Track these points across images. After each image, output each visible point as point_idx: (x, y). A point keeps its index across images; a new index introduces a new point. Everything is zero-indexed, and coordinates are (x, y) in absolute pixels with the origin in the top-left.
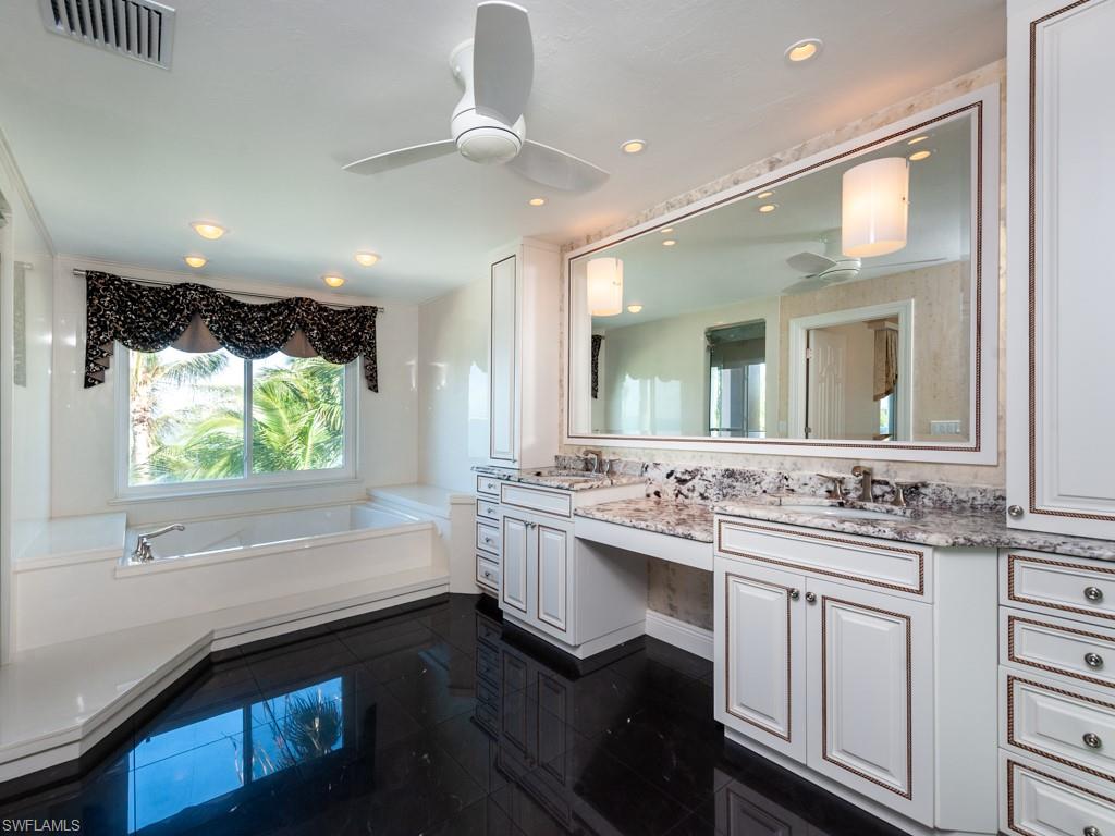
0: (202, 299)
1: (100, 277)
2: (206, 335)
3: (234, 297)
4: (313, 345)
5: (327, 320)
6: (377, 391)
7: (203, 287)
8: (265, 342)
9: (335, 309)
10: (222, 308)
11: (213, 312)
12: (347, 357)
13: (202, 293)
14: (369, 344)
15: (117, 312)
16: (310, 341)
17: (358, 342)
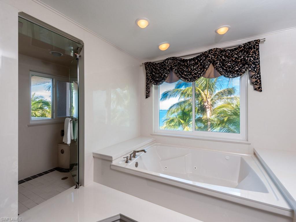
0: (172, 62)
1: (147, 64)
2: (174, 76)
3: (183, 58)
4: (218, 71)
5: (226, 56)
6: (261, 91)
7: (173, 57)
8: (195, 74)
9: (230, 49)
10: (179, 64)
11: (176, 66)
12: (239, 73)
13: (172, 60)
14: (254, 63)
15: (150, 74)
16: (217, 69)
17: (245, 63)
